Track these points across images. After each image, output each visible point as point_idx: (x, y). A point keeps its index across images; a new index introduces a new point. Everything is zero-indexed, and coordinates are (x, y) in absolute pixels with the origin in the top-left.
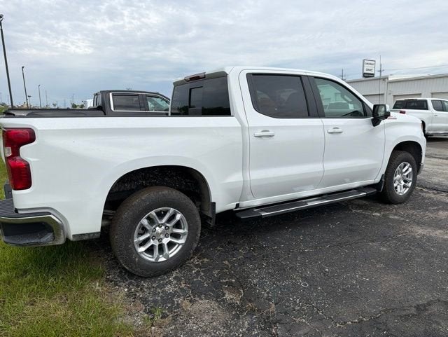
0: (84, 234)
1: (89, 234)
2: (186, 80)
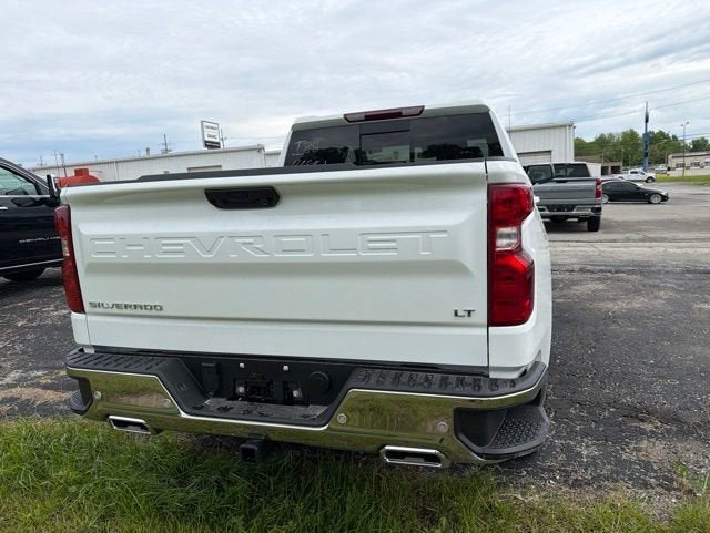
2: (350, 118)
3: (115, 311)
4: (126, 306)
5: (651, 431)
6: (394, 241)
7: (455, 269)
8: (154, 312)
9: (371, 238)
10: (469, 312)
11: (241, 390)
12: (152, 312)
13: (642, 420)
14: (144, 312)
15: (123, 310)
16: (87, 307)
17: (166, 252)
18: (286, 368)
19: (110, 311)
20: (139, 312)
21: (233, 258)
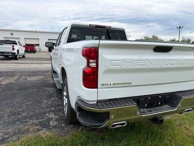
2: (91, 25)
4: (117, 84)
6: (190, 62)
9: (187, 61)
11: (146, 105)
12: (128, 85)
14: (124, 85)
15: (116, 85)
16: (99, 85)
17: (139, 65)
19: (110, 86)
20: (122, 85)
21: (158, 66)
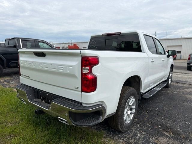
0: (111, 114)
1: (112, 114)
2: (103, 35)
3: (24, 76)
5: (167, 136)
6: (63, 68)
7: (74, 76)
8: (29, 78)
9: (59, 66)
10: (78, 88)
11: (42, 98)
13: (167, 132)
16: (21, 75)
18: (47, 95)
20: (26, 77)
21: (37, 68)
